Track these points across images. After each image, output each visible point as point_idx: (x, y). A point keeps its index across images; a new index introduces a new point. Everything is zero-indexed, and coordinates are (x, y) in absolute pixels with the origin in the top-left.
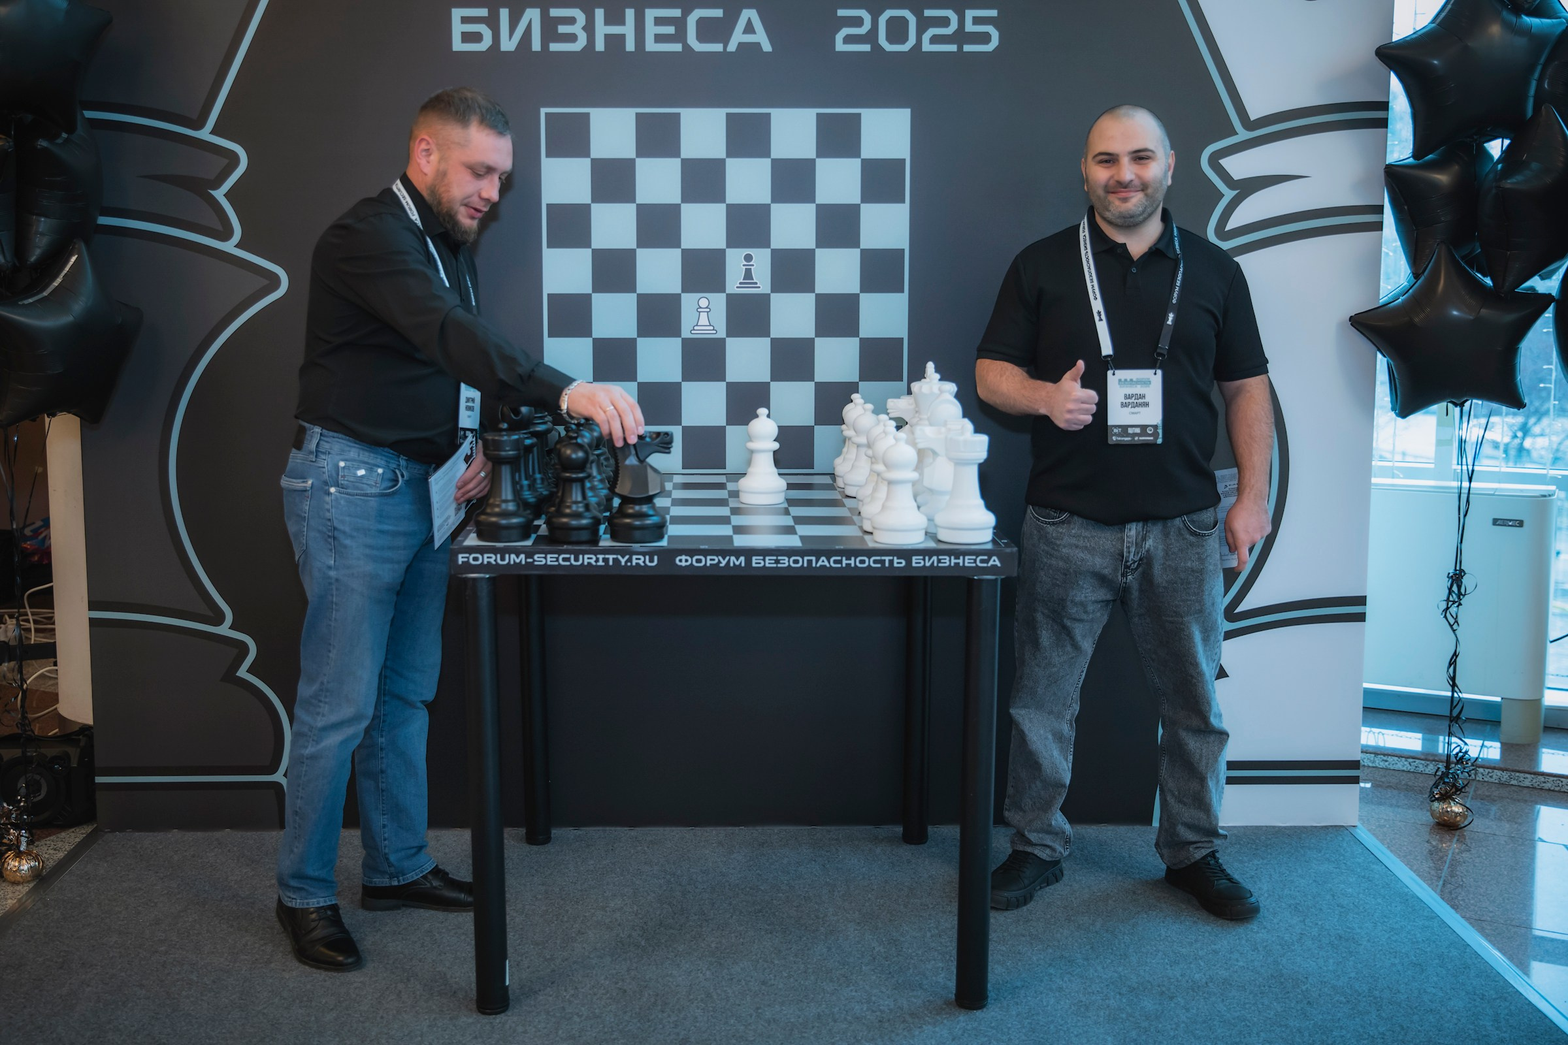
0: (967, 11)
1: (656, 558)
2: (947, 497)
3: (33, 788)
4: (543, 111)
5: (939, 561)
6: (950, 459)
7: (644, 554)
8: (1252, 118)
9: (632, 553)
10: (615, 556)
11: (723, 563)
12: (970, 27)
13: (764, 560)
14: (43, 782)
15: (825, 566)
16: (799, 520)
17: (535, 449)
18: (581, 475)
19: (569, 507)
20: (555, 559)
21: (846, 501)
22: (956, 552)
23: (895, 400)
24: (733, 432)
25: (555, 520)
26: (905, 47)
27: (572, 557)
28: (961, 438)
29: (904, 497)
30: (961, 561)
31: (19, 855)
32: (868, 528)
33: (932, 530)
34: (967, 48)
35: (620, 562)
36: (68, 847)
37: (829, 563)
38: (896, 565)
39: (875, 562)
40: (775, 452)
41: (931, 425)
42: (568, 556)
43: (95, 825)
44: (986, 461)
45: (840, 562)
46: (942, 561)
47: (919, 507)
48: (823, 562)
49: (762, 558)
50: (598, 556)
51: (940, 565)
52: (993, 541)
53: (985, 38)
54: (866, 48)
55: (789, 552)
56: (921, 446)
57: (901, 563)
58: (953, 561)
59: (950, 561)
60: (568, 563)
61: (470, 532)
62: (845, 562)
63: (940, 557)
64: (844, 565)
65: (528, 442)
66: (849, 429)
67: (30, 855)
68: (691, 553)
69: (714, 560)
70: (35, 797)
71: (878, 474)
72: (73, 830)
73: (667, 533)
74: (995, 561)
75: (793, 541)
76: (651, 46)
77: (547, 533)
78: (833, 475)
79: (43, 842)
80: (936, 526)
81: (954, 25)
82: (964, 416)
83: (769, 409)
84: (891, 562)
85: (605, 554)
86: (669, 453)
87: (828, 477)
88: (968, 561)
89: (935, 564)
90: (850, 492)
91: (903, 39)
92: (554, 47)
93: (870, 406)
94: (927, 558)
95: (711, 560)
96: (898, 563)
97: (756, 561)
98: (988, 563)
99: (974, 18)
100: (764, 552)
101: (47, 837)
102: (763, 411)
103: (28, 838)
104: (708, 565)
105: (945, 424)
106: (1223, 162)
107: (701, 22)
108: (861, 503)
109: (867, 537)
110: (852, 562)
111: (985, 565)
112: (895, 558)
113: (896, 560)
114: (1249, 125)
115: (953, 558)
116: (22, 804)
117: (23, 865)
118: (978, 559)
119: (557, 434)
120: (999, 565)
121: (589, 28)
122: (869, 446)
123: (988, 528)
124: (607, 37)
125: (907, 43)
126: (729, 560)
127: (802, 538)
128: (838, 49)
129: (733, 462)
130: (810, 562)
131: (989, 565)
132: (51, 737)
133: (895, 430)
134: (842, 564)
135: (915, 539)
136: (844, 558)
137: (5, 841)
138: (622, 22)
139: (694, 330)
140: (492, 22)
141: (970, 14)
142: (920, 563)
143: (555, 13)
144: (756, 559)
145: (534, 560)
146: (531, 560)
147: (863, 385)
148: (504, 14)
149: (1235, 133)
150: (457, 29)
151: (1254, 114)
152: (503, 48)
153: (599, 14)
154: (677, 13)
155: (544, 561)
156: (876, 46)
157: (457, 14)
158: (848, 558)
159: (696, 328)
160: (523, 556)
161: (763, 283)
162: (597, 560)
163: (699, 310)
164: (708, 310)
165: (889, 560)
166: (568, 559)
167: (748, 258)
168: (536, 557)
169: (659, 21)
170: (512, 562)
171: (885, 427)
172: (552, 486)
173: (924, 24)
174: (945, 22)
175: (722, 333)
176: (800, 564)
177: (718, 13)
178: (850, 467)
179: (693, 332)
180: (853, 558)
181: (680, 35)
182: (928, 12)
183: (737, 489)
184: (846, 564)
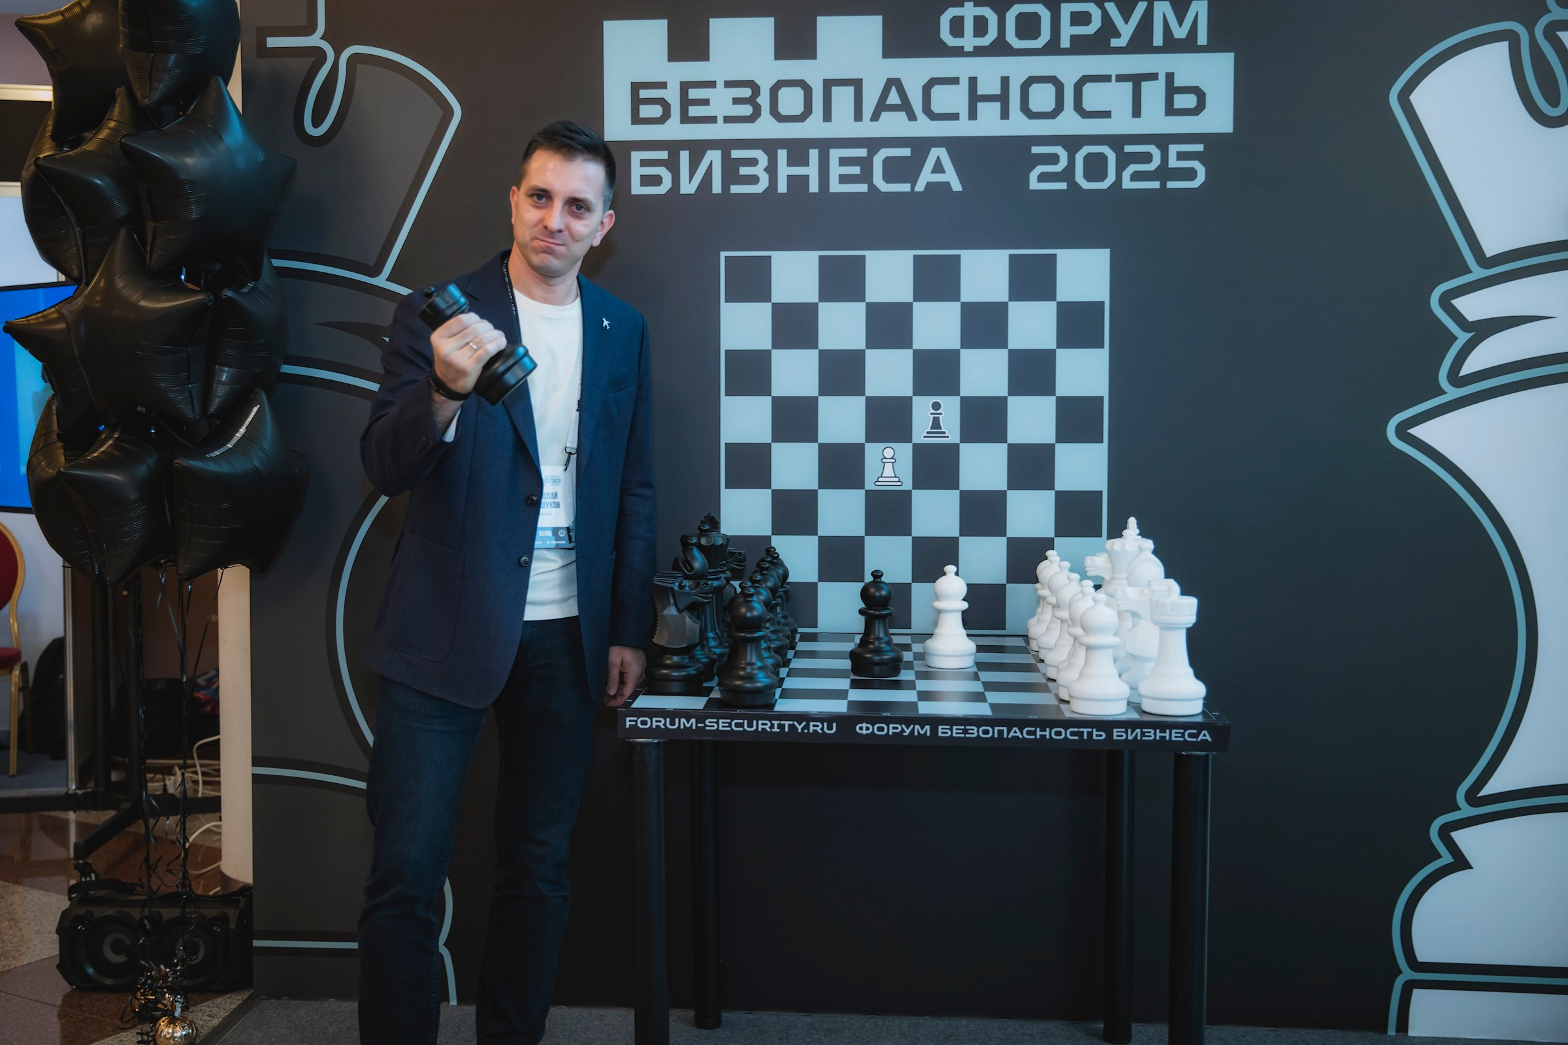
0: (1170, 146)
1: (834, 724)
2: (1152, 665)
3: (192, 950)
4: (723, 255)
5: (1143, 734)
6: (1156, 623)
7: (822, 720)
8: (1487, 254)
9: (809, 719)
10: (791, 723)
11: (907, 732)
12: (1173, 163)
13: (951, 729)
14: (201, 944)
15: (1018, 737)
16: (990, 686)
18: (756, 635)
19: (744, 669)
20: (727, 725)
22: (1162, 724)
23: (1094, 558)
24: (918, 590)
25: (728, 682)
26: (1105, 185)
27: (746, 722)
28: (1168, 601)
30: (1167, 735)
31: (173, 1021)
32: (1065, 696)
33: (1135, 700)
34: (1171, 185)
35: (797, 729)
36: (223, 1014)
37: (1022, 734)
38: (1095, 738)
39: (1072, 734)
40: (964, 612)
41: (1130, 585)
42: (742, 721)
43: (251, 992)
44: (1195, 625)
45: (1034, 733)
46: (1146, 734)
47: (1120, 675)
48: (1015, 732)
49: (949, 727)
50: (773, 722)
51: (1144, 738)
52: (1203, 713)
53: (1190, 174)
54: (1063, 186)
55: (979, 721)
56: (1122, 608)
57: (1101, 736)
58: (1159, 734)
59: (1155, 734)
60: (742, 729)
62: (1039, 733)
63: (1144, 730)
64: (1038, 737)
66: (1044, 589)
67: (185, 1022)
68: (872, 721)
69: (897, 728)
70: (191, 960)
71: (1076, 639)
72: (229, 995)
73: (846, 698)
74: (1205, 736)
75: (983, 710)
76: (835, 187)
77: (719, 696)
78: (1026, 638)
79: (199, 1007)
80: (1140, 696)
81: (1156, 162)
82: (1167, 576)
83: (957, 565)
84: (1090, 734)
85: (780, 721)
87: (1021, 639)
88: (1175, 735)
89: (1139, 738)
91: (1103, 176)
92: (735, 189)
93: (1065, 565)
94: (1129, 731)
95: (894, 728)
96: (1097, 736)
97: (943, 731)
98: (1197, 738)
99: (1178, 153)
100: (952, 721)
101: (202, 1002)
102: (951, 569)
103: (183, 1004)
104: (891, 733)
105: (1149, 584)
106: (1455, 302)
107: (887, 161)
108: (1056, 670)
109: (1063, 706)
110: (1047, 733)
111: (1195, 740)
112: (1094, 730)
113: (1095, 733)
114: (1482, 261)
115: (1158, 731)
116: (179, 968)
117: (177, 1033)
118: (1187, 733)
119: (733, 590)
120: (1210, 740)
121: (772, 170)
123: (1199, 699)
124: (790, 178)
125: (1106, 181)
126: (914, 728)
127: (993, 706)
128: (1032, 187)
129: (918, 622)
130: (1001, 732)
131: (1199, 739)
132: (211, 897)
133: (1093, 590)
134: (1036, 736)
135: (1116, 710)
136: (1038, 729)
137: (160, 1006)
138: (807, 164)
139: (878, 481)
140: (672, 165)
141: (1173, 149)
142: (1122, 736)
143: (736, 154)
144: (942, 729)
145: (706, 726)
146: (702, 725)
147: (1056, 539)
148: (684, 156)
149: (1468, 271)
150: (637, 171)
151: (1490, 251)
152: (683, 191)
153: (782, 155)
154: (862, 153)
155: (716, 726)
156: (1073, 184)
157: (636, 157)
158: (1043, 730)
159: (880, 479)
160: (693, 721)
161: (952, 431)
162: (772, 726)
163: (884, 460)
164: (893, 461)
165: (1088, 732)
166: (741, 725)
167: (936, 406)
168: (707, 722)
169: (844, 162)
170: (682, 727)
171: (1082, 586)
172: (726, 647)
173: (1124, 161)
174: (1147, 157)
175: (908, 485)
176: (991, 734)
177: (906, 152)
178: (1045, 631)
179: (877, 483)
180: (1048, 730)
181: (866, 176)
182: (1128, 149)
183: (923, 651)
184: (1041, 735)
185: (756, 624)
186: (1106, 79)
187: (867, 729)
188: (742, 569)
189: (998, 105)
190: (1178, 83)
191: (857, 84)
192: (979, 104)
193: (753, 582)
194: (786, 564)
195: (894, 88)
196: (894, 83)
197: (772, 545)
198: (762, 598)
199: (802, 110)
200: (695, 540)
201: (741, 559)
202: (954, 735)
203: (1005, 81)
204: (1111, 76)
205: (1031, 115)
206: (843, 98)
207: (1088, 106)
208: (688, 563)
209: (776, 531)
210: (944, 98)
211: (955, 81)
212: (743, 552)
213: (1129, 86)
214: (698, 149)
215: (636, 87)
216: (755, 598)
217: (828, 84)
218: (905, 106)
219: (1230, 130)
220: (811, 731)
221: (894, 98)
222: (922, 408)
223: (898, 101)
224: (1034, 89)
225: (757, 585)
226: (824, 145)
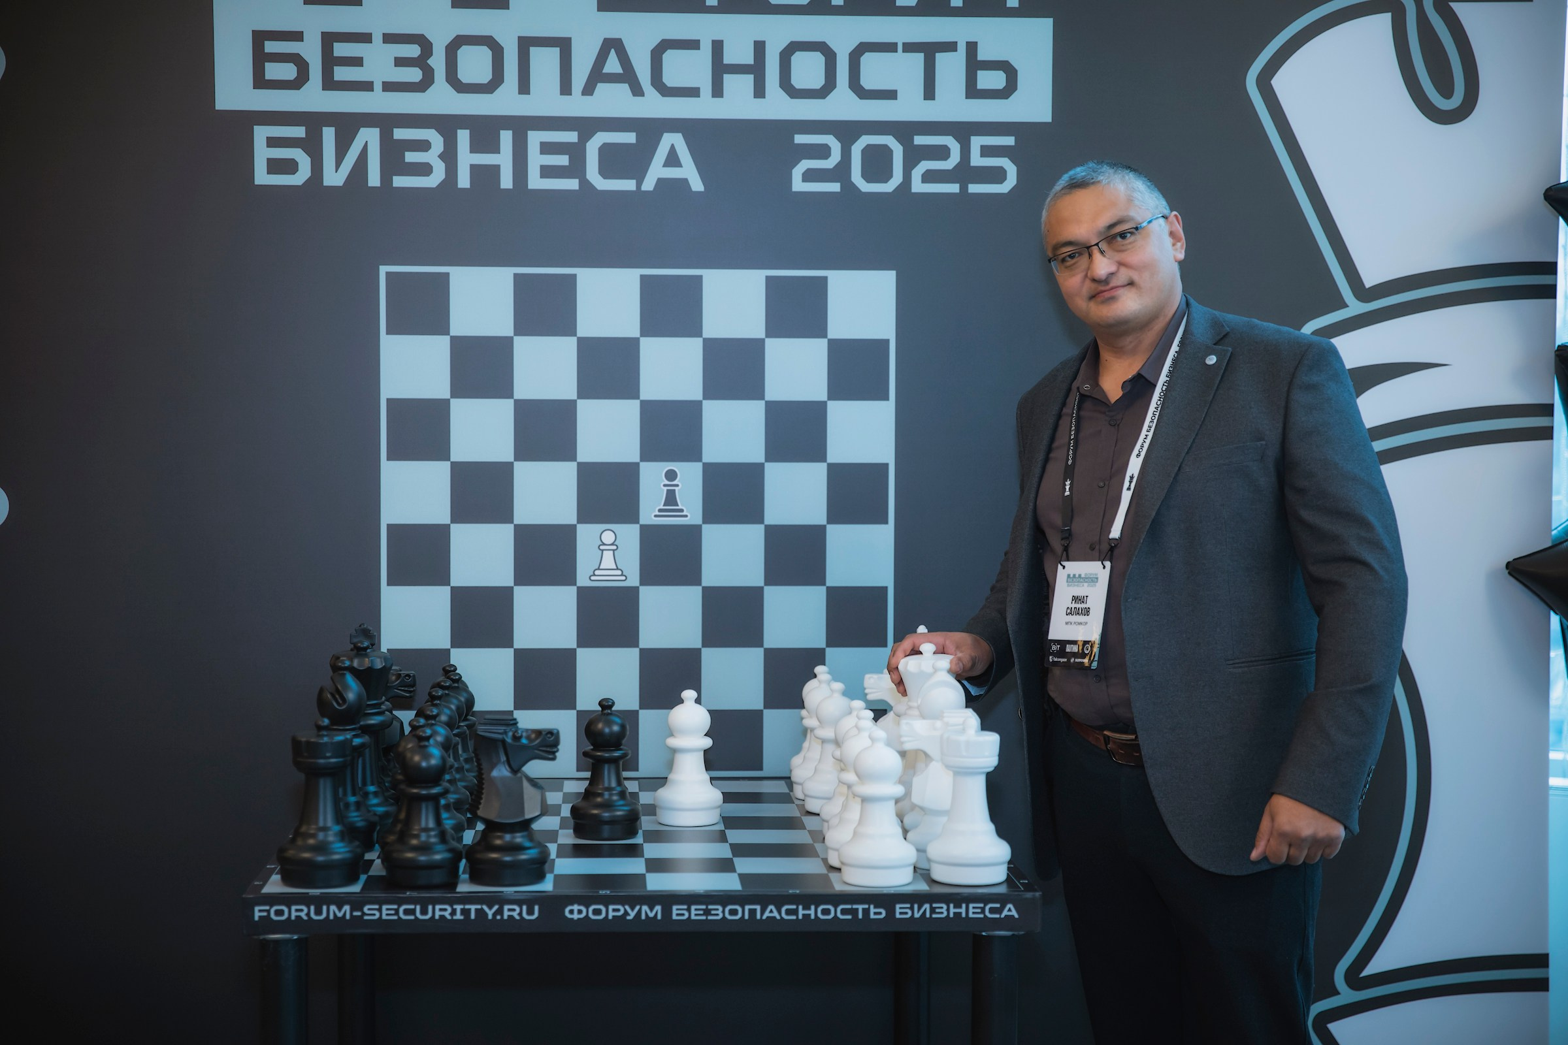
0: (973, 138)
1: (536, 908)
2: (944, 819)
4: (384, 270)
5: (933, 910)
6: (948, 767)
7: (519, 903)
8: (1368, 284)
9: (502, 901)
10: (479, 907)
11: (632, 915)
12: (977, 160)
13: (689, 910)
15: (775, 917)
16: (741, 850)
17: (367, 751)
18: (435, 791)
19: (417, 836)
20: (393, 912)
21: (807, 820)
22: (958, 896)
23: (875, 676)
24: (648, 719)
25: (395, 855)
26: (889, 187)
27: (418, 908)
28: (962, 738)
29: (884, 822)
30: (963, 910)
32: (834, 861)
33: (926, 867)
34: (974, 188)
35: (486, 914)
37: (780, 913)
38: (872, 916)
39: (844, 912)
40: (706, 752)
41: (922, 716)
42: (412, 907)
44: (996, 768)
45: (795, 912)
46: (937, 910)
47: (905, 834)
48: (771, 912)
49: (685, 907)
50: (455, 907)
51: (934, 916)
52: (1008, 880)
53: (998, 175)
54: (835, 187)
55: (724, 898)
56: (908, 746)
57: (880, 913)
58: (952, 910)
59: (948, 910)
60: (412, 917)
61: (271, 872)
62: (801, 912)
63: (934, 905)
65: (357, 741)
66: (811, 717)
68: (586, 901)
69: (618, 910)
71: (849, 787)
73: (552, 871)
74: (1010, 911)
75: (729, 883)
76: (536, 182)
77: (384, 873)
78: (788, 780)
80: (929, 860)
81: (955, 158)
82: (967, 705)
83: (699, 692)
84: (866, 912)
85: (464, 903)
86: (554, 759)
88: (973, 911)
89: (928, 915)
90: (812, 806)
91: (886, 176)
92: (399, 181)
93: (838, 686)
94: (916, 906)
95: (614, 910)
96: (875, 913)
97: (678, 912)
98: (1000, 913)
99: (982, 147)
100: (689, 899)
104: (610, 917)
105: (943, 716)
107: (605, 150)
108: (826, 824)
109: (833, 876)
110: (812, 912)
111: (997, 916)
112: (872, 906)
113: (872, 910)
114: (1363, 293)
115: (952, 906)
118: (987, 908)
119: (399, 725)
120: (1016, 916)
121: (449, 156)
122: (837, 743)
123: (1002, 863)
124: (475, 169)
125: (890, 181)
126: (640, 911)
127: (743, 877)
128: (795, 189)
129: (647, 765)
130: (753, 912)
131: (1003, 916)
133: (871, 721)
134: (797, 916)
135: (899, 879)
136: (800, 907)
138: (496, 150)
139: (594, 575)
140: (312, 146)
141: (977, 142)
142: (906, 913)
143: (400, 134)
144: (677, 909)
145: (364, 914)
146: (359, 914)
147: (831, 653)
148: (329, 135)
149: (1344, 305)
150: (262, 154)
151: (1370, 279)
152: (328, 181)
153: (463, 137)
154: (571, 137)
155: (378, 914)
156: (848, 186)
157: (261, 133)
158: (806, 907)
159: (597, 572)
160: (347, 908)
161: (691, 510)
162: (454, 912)
163: (602, 547)
164: (615, 547)
165: (863, 909)
166: (412, 912)
167: (671, 475)
168: (366, 909)
169: (546, 148)
170: (331, 917)
171: (859, 718)
172: (392, 805)
173: (913, 156)
174: (942, 153)
175: (633, 580)
176: (740, 915)
177: (630, 138)
178: (813, 771)
179: (593, 578)
180: (813, 907)
181: (577, 168)
182: (919, 140)
183: (652, 803)
184: (803, 915)
185: (434, 776)
186: (890, 47)
187: (580, 912)
188: (411, 697)
189: (749, 79)
190: (981, 56)
191: (564, 45)
192: (727, 78)
193: (428, 717)
194: (471, 689)
195: (613, 51)
196: (613, 45)
197: (452, 663)
198: (439, 739)
199: (490, 77)
200: (347, 663)
201: (409, 683)
202: (693, 917)
203: (759, 48)
204: (896, 44)
205: (795, 93)
206: (545, 62)
207: (868, 81)
208: (339, 694)
209: (454, 644)
210: (679, 68)
211: (693, 45)
212: (412, 672)
213: (920, 57)
214: (347, 125)
215: (260, 38)
216: (432, 741)
217: (526, 44)
218: (628, 76)
219: (1048, 119)
220: (505, 917)
221: (613, 65)
222: (652, 477)
223: (620, 71)
224: (798, 58)
225: (433, 722)
226: (521, 126)
